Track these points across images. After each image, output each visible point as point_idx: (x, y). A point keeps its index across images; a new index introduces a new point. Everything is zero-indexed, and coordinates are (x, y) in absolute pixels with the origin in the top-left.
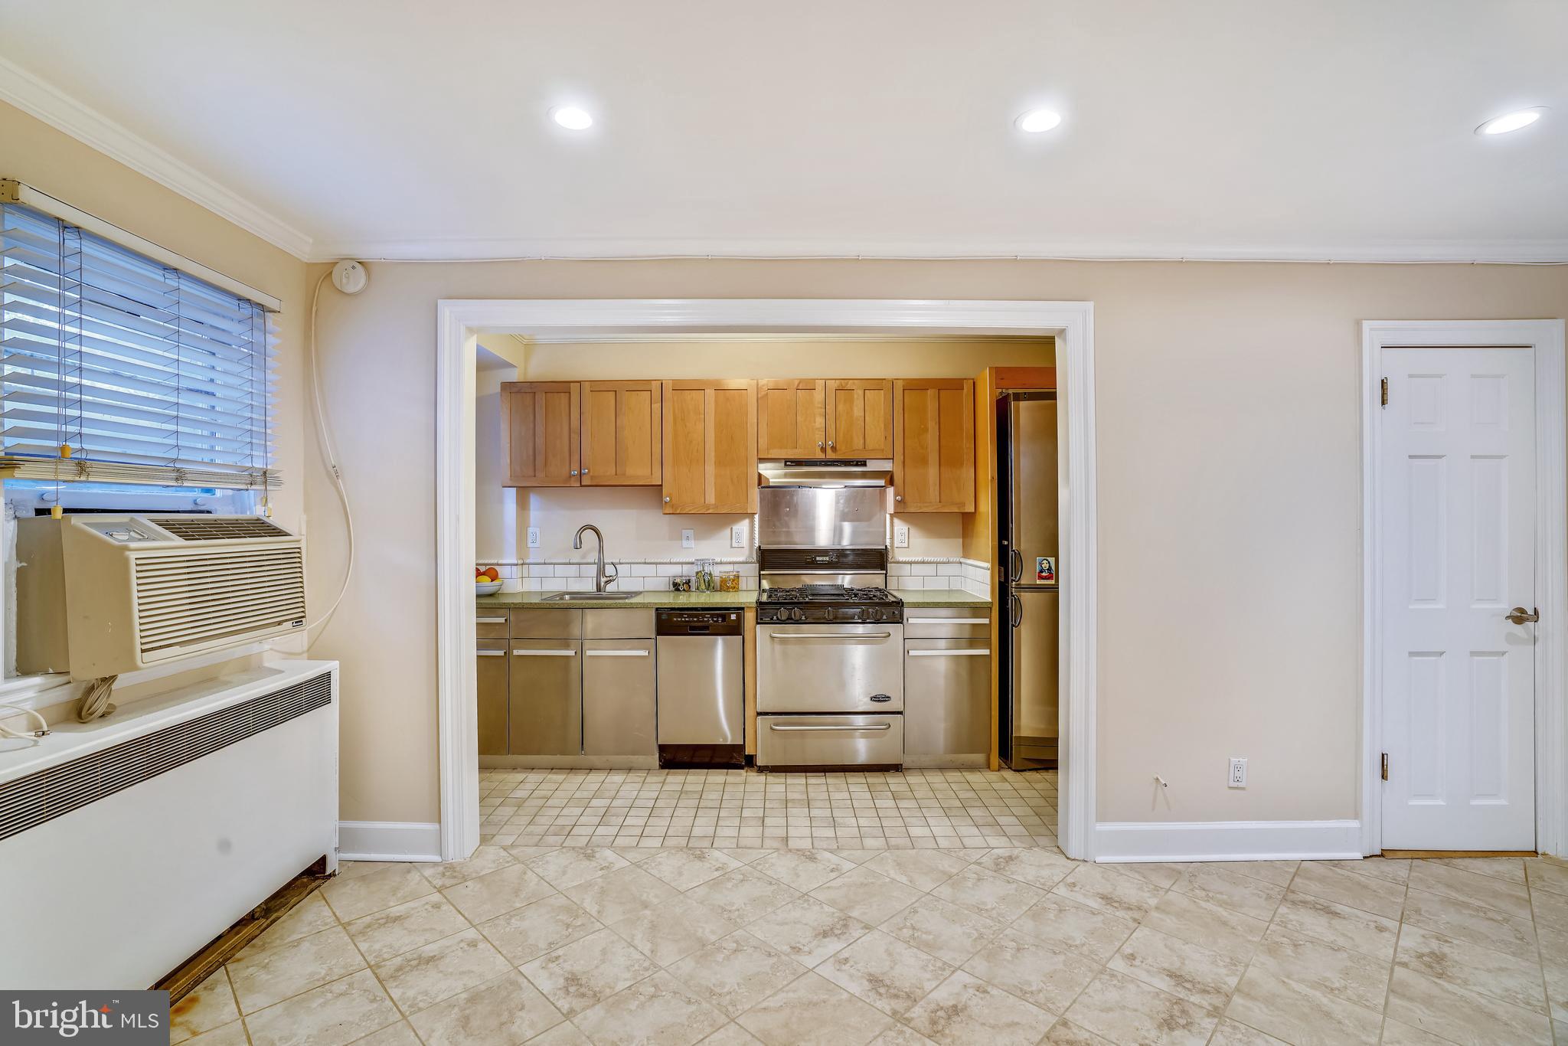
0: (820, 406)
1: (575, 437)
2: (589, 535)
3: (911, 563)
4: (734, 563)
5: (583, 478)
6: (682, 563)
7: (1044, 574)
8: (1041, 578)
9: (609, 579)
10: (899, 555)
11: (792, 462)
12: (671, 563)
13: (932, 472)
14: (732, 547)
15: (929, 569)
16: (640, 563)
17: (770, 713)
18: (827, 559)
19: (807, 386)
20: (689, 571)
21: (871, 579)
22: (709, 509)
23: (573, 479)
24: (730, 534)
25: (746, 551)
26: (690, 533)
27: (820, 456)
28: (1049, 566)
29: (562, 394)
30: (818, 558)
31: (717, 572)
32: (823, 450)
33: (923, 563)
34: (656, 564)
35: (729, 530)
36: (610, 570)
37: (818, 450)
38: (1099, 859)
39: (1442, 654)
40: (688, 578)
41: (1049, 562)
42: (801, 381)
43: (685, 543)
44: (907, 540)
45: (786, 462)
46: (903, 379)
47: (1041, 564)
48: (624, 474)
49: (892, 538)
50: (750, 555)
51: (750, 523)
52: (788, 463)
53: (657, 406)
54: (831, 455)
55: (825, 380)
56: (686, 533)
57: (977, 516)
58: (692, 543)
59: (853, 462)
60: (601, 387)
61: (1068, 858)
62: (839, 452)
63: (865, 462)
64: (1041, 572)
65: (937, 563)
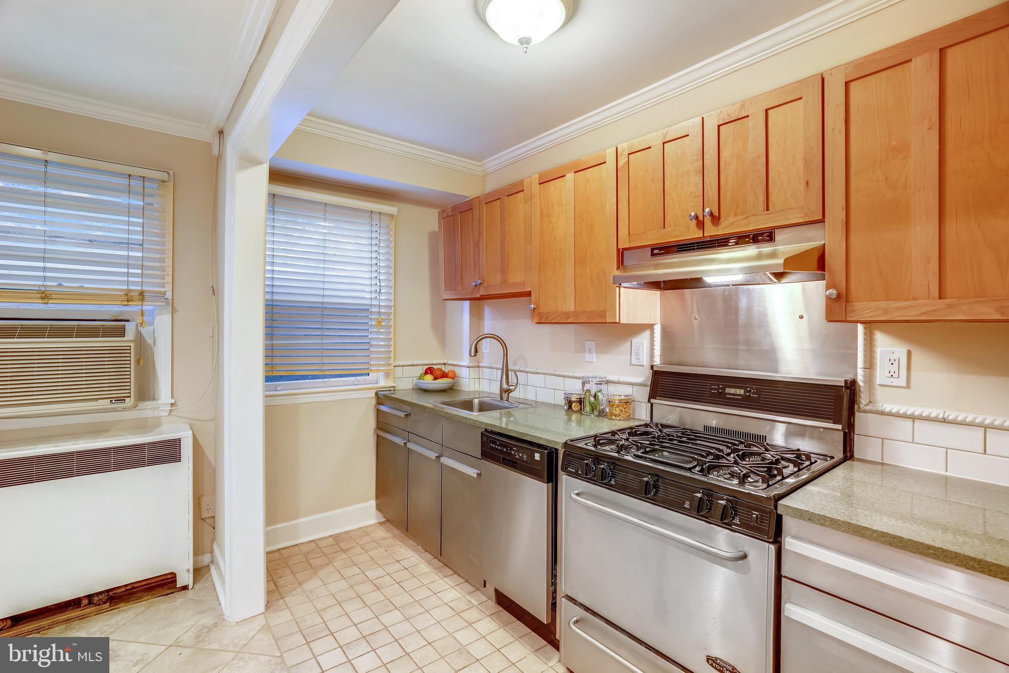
0: (695, 158)
1: (476, 250)
4: (631, 384)
5: (481, 288)
11: (659, 249)
12: (574, 378)
14: (632, 364)
18: (742, 392)
19: (677, 133)
23: (475, 290)
24: (630, 347)
25: (646, 371)
26: (592, 345)
29: (469, 212)
30: (728, 390)
32: (700, 224)
33: (944, 421)
34: (564, 377)
35: (629, 344)
37: (693, 226)
43: (587, 355)
44: (904, 372)
45: (652, 250)
48: (506, 283)
49: (870, 367)
51: (650, 335)
52: (655, 252)
54: (711, 231)
56: (587, 345)
58: (593, 357)
62: (723, 225)
63: (773, 233)
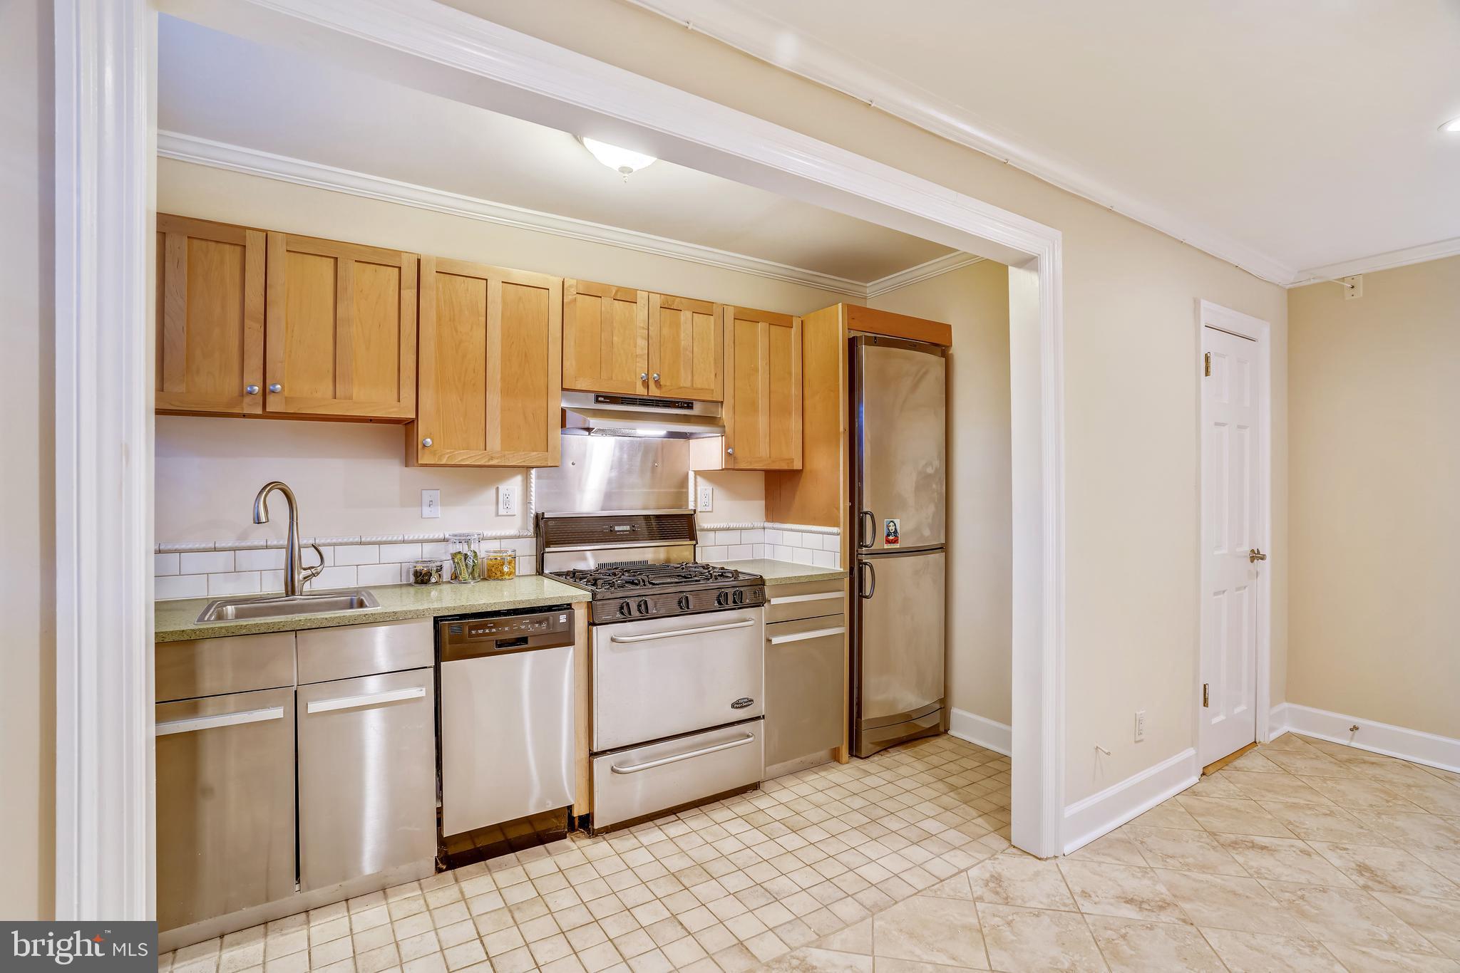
0: (642, 325)
1: (254, 329)
2: (276, 497)
3: (715, 530)
4: (501, 538)
5: (270, 398)
6: (422, 541)
7: (891, 538)
8: (888, 542)
9: (309, 572)
10: (702, 522)
11: (605, 397)
12: (404, 542)
13: (762, 421)
14: (497, 515)
15: (733, 537)
16: (352, 544)
17: (609, 750)
18: (628, 528)
19: (627, 297)
20: (441, 555)
21: (678, 552)
22: (492, 458)
23: (247, 400)
24: (495, 495)
25: (518, 521)
26: (436, 495)
27: (640, 391)
28: (895, 528)
29: (228, 246)
30: (617, 528)
31: (485, 550)
32: (646, 384)
33: (728, 529)
34: (379, 543)
35: (494, 491)
36: (309, 558)
37: (639, 384)
38: (1067, 849)
39: (1224, 592)
40: (439, 564)
41: (895, 525)
42: (619, 289)
43: (426, 511)
44: (711, 501)
45: (597, 397)
46: (734, 306)
47: (888, 526)
48: (350, 398)
49: (696, 501)
50: (525, 527)
51: (523, 481)
52: (600, 399)
53: (409, 295)
54: (655, 392)
55: (649, 292)
56: (427, 496)
57: (804, 474)
58: (438, 511)
59: (678, 402)
60: (302, 247)
61: (1040, 859)
62: (664, 389)
63: (692, 403)
64: (888, 535)
65: (741, 529)
